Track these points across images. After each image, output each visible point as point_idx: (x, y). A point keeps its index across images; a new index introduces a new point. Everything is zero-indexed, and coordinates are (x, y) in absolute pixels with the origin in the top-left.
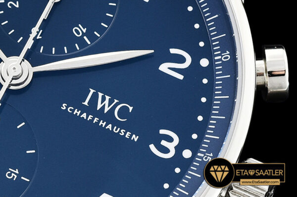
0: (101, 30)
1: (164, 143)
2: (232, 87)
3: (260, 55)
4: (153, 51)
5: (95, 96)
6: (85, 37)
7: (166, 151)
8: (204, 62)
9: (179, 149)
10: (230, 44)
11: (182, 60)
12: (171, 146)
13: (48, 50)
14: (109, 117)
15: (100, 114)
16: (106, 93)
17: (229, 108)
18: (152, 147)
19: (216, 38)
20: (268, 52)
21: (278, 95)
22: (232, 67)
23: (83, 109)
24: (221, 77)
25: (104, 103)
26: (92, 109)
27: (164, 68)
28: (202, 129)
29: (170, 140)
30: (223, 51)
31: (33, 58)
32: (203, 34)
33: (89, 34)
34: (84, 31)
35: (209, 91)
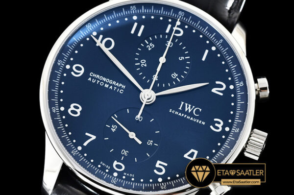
0: (184, 75)
1: (216, 125)
2: (245, 98)
4: (208, 83)
5: (184, 105)
6: (177, 79)
7: (218, 128)
8: (232, 87)
9: (223, 127)
10: (243, 78)
11: (221, 86)
12: (220, 126)
13: (161, 85)
14: (191, 114)
15: (187, 113)
16: (188, 103)
17: (245, 108)
18: (211, 127)
19: (236, 76)
22: (245, 88)
23: (179, 111)
24: (240, 93)
25: (188, 108)
26: (183, 111)
27: (214, 90)
28: (233, 117)
29: (219, 123)
30: (240, 81)
31: (156, 90)
32: (230, 74)
33: (179, 77)
34: (177, 75)
35: (235, 100)
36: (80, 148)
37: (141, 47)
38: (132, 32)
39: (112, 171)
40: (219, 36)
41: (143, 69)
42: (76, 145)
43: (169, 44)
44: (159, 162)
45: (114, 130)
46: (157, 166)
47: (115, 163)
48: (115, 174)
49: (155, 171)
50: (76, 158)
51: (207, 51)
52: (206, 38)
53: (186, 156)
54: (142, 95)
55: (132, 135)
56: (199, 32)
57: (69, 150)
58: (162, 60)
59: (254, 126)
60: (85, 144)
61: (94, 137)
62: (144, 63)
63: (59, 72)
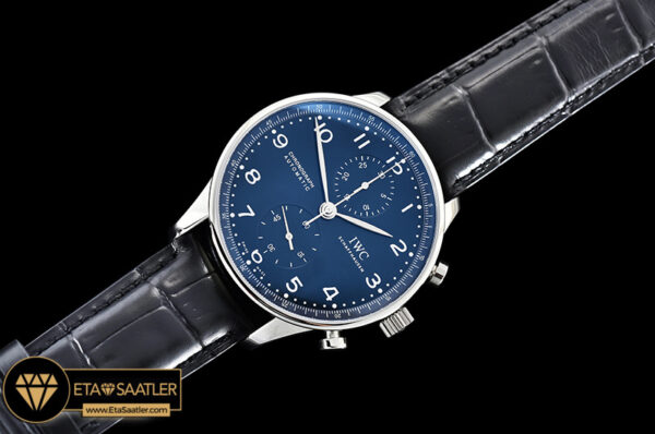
0: (376, 213)
1: (373, 280)
2: (417, 273)
3: (437, 264)
4: (392, 236)
5: (356, 241)
6: (367, 212)
7: (372, 284)
8: (411, 254)
9: (378, 286)
10: (427, 253)
11: (402, 247)
12: (376, 283)
13: (348, 208)
14: (356, 254)
15: (354, 250)
16: (361, 242)
17: (410, 282)
18: (367, 279)
19: (422, 247)
20: (440, 264)
21: (433, 285)
22: (422, 265)
23: (347, 244)
24: (414, 265)
25: (358, 247)
26: (351, 246)
27: (393, 246)
28: (393, 283)
29: (377, 280)
30: (422, 254)
31: (339, 209)
32: (418, 241)
33: (370, 212)
34: (368, 209)
35: (406, 268)
36: (233, 215)
37: (354, 159)
38: (356, 140)
39: (248, 257)
40: (432, 199)
41: (341, 181)
42: (231, 210)
43: (382, 175)
44: (296, 278)
45: (275, 220)
46: (293, 281)
47: (256, 252)
48: (249, 262)
49: (287, 285)
50: (223, 222)
51: (411, 205)
52: (418, 192)
53: (325, 290)
54: (324, 205)
55: (289, 236)
56: (416, 182)
57: (222, 210)
58: (365, 185)
59: (407, 305)
60: (240, 215)
61: (252, 214)
62: (346, 176)
63: (262, 132)
